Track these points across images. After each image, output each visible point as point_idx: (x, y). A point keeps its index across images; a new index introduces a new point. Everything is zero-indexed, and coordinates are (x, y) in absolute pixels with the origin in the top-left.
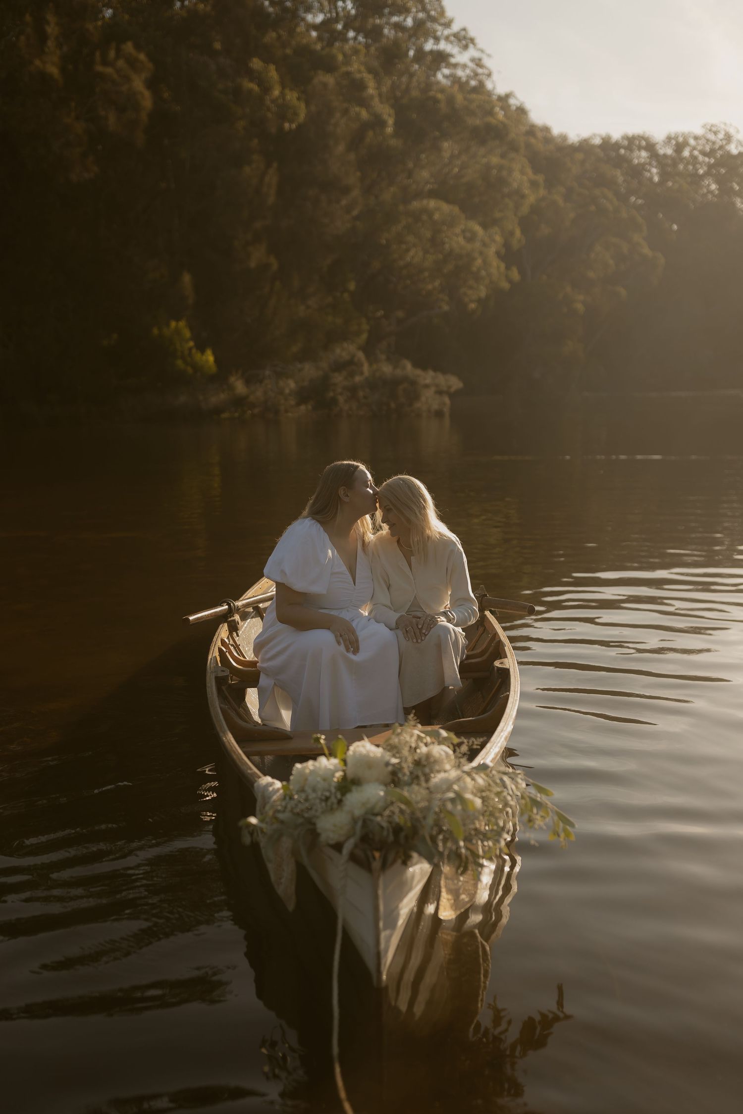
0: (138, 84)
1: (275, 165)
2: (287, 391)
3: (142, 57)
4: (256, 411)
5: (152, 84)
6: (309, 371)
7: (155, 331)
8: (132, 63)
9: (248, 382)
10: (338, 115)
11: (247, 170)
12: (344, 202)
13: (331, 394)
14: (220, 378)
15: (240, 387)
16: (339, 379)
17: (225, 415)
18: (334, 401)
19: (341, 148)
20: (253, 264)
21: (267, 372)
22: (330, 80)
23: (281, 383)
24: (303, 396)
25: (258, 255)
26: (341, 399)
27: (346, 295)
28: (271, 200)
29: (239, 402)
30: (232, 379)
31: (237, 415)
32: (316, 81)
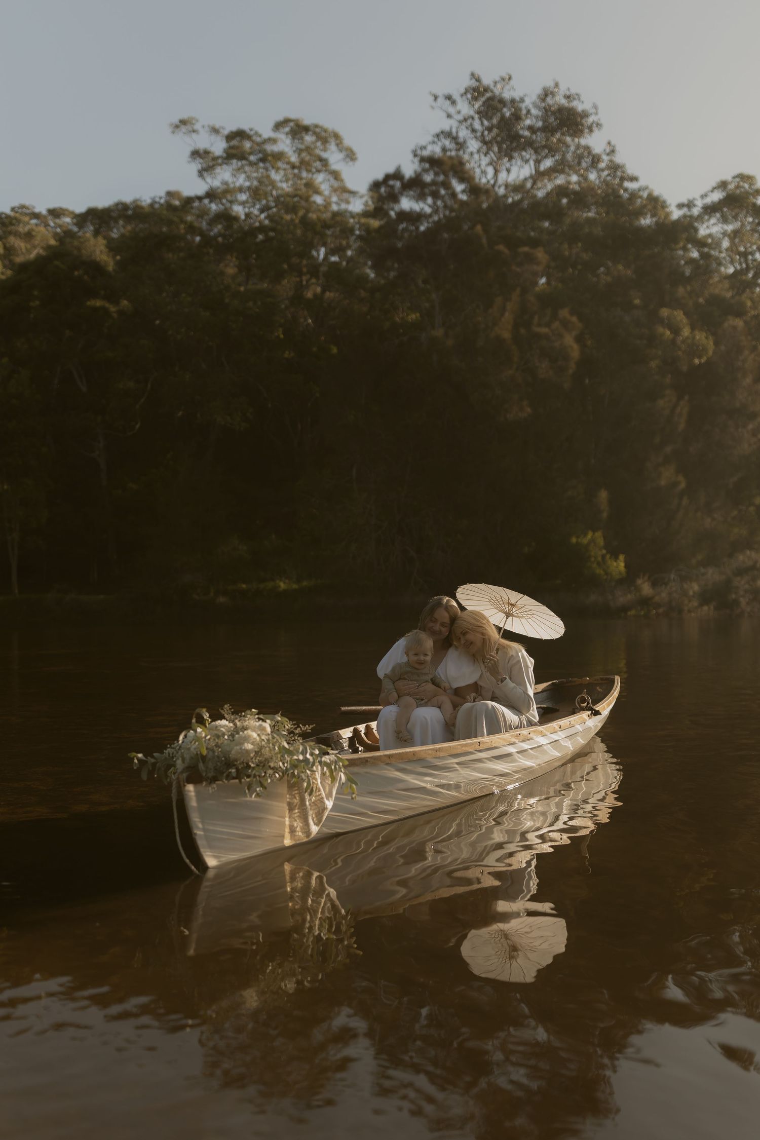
0: (569, 340)
1: (687, 397)
2: (691, 593)
3: (574, 319)
4: (661, 610)
5: (579, 339)
6: (712, 575)
7: (574, 540)
8: (566, 324)
9: (654, 584)
10: (746, 352)
11: (661, 403)
12: (750, 426)
13: (734, 596)
14: (628, 580)
15: (646, 589)
16: (741, 583)
17: (632, 612)
18: (736, 602)
19: (748, 380)
20: (663, 483)
21: (672, 576)
22: (739, 323)
23: (685, 586)
24: (705, 598)
25: (668, 475)
26: (743, 601)
27: (752, 509)
28: (682, 426)
29: (645, 602)
30: (639, 581)
31: (642, 613)
32: (726, 325)
